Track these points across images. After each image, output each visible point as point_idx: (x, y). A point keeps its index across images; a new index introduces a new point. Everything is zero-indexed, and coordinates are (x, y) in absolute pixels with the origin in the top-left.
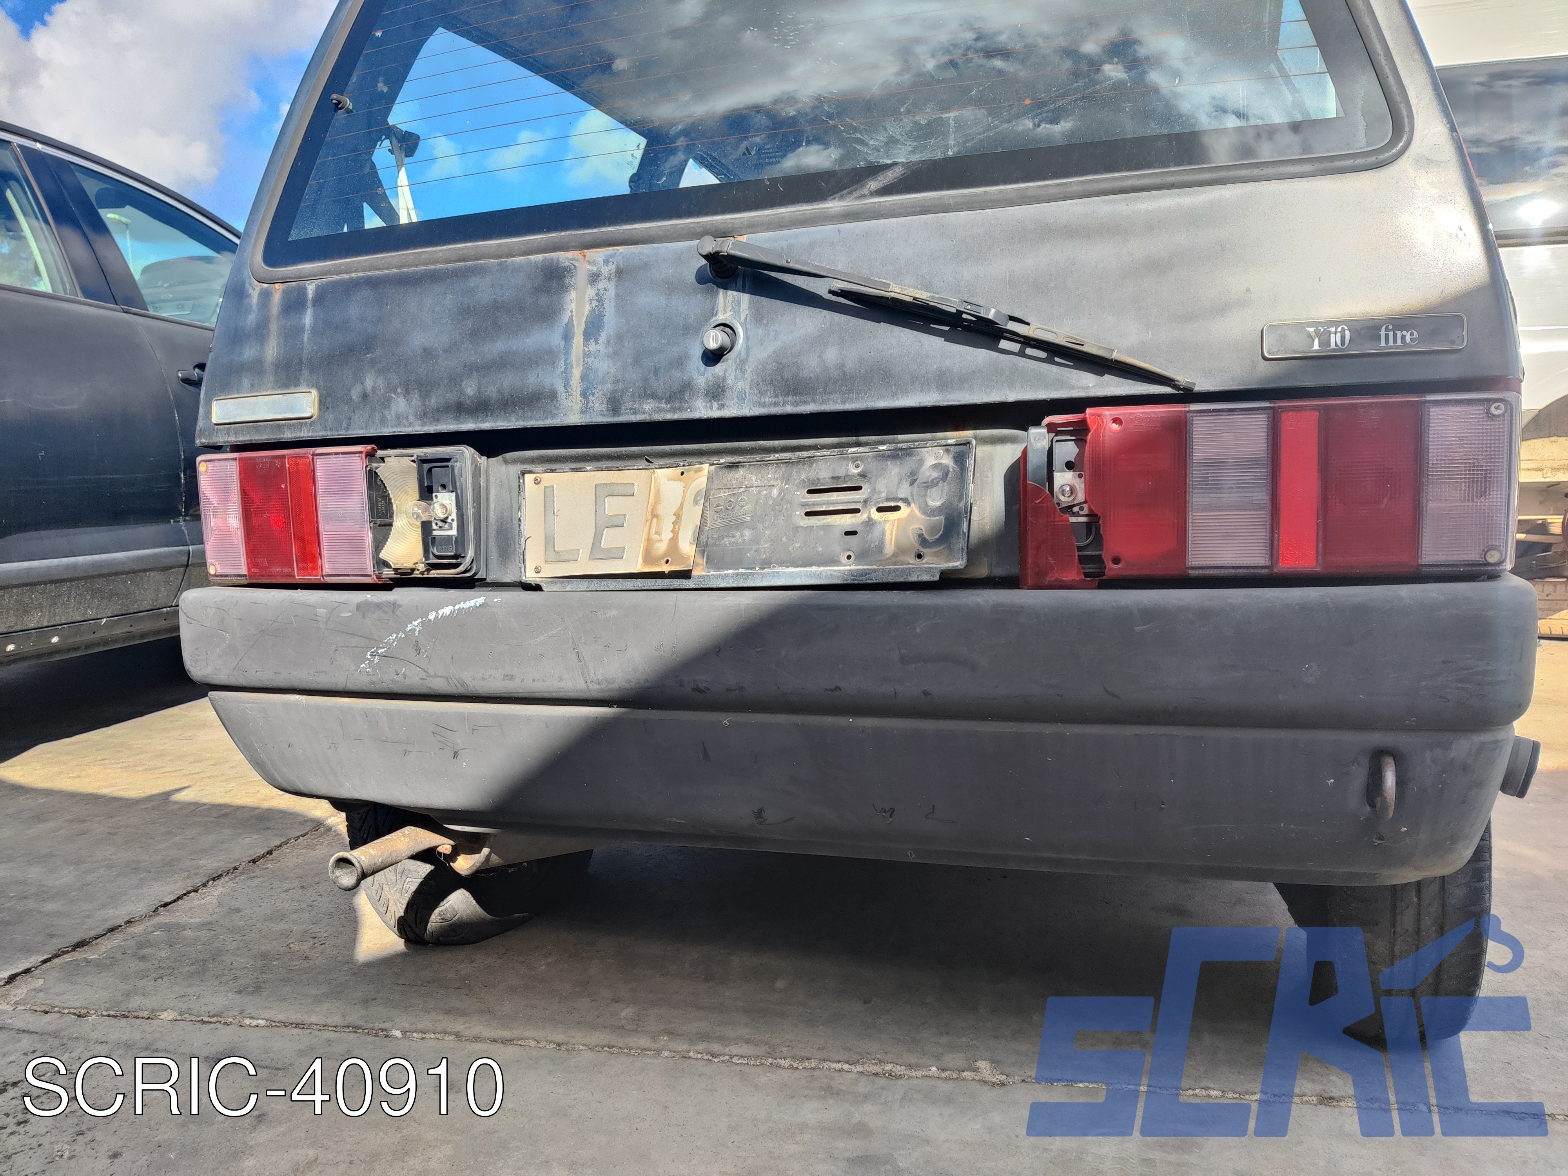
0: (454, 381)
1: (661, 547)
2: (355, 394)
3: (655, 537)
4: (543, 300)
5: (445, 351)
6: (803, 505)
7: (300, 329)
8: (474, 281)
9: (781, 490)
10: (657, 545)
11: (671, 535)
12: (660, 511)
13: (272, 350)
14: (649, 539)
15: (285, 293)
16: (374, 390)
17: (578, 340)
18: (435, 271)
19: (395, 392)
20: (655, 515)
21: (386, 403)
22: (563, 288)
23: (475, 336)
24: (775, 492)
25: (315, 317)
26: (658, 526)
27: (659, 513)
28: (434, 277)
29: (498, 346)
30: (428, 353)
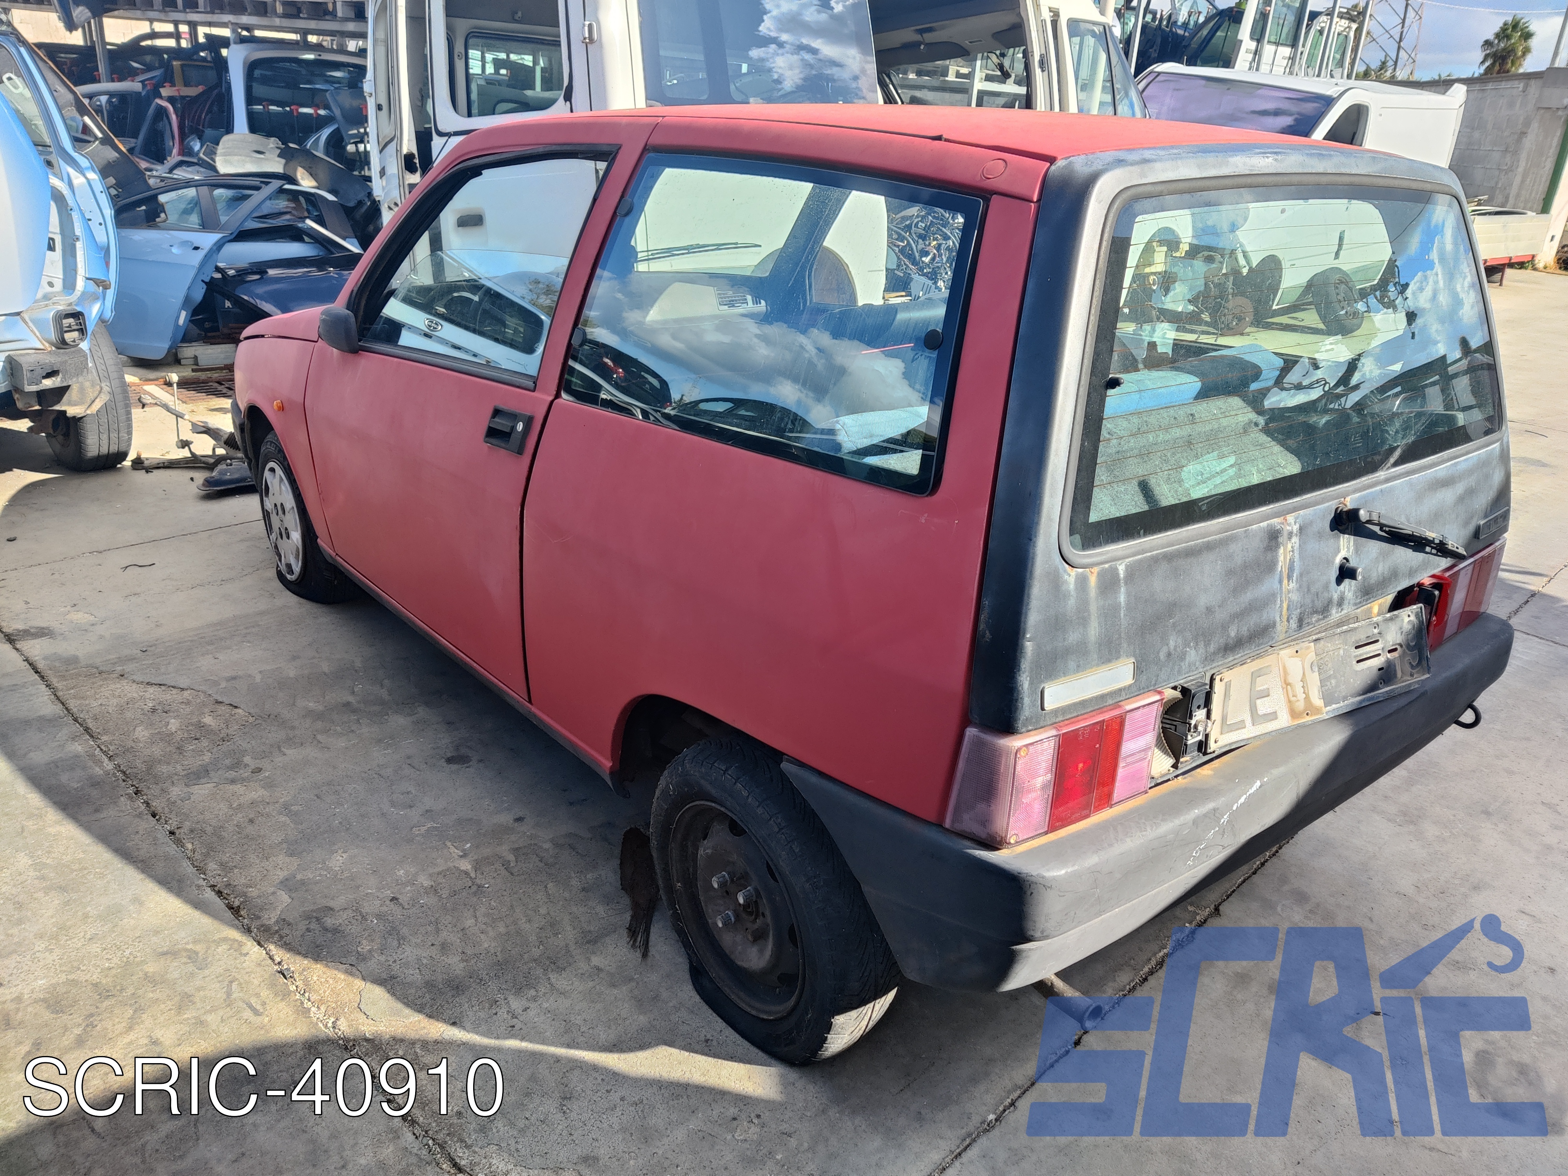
0: (1225, 627)
1: (1300, 705)
2: (1162, 656)
3: (1293, 699)
4: (1269, 556)
5: (1219, 606)
6: (1355, 657)
7: (1116, 607)
8: (1233, 547)
9: (1344, 650)
10: (1297, 704)
11: (1304, 696)
12: (1290, 680)
13: (1094, 631)
14: (1290, 701)
15: (1101, 575)
16: (1176, 647)
17: (1285, 581)
18: (1208, 542)
19: (1189, 647)
20: (1288, 684)
21: (1182, 657)
22: (1277, 546)
23: (1236, 591)
24: (1341, 652)
25: (1128, 594)
26: (1293, 691)
27: (1290, 681)
28: (1209, 547)
29: (1248, 596)
30: (1209, 610)
